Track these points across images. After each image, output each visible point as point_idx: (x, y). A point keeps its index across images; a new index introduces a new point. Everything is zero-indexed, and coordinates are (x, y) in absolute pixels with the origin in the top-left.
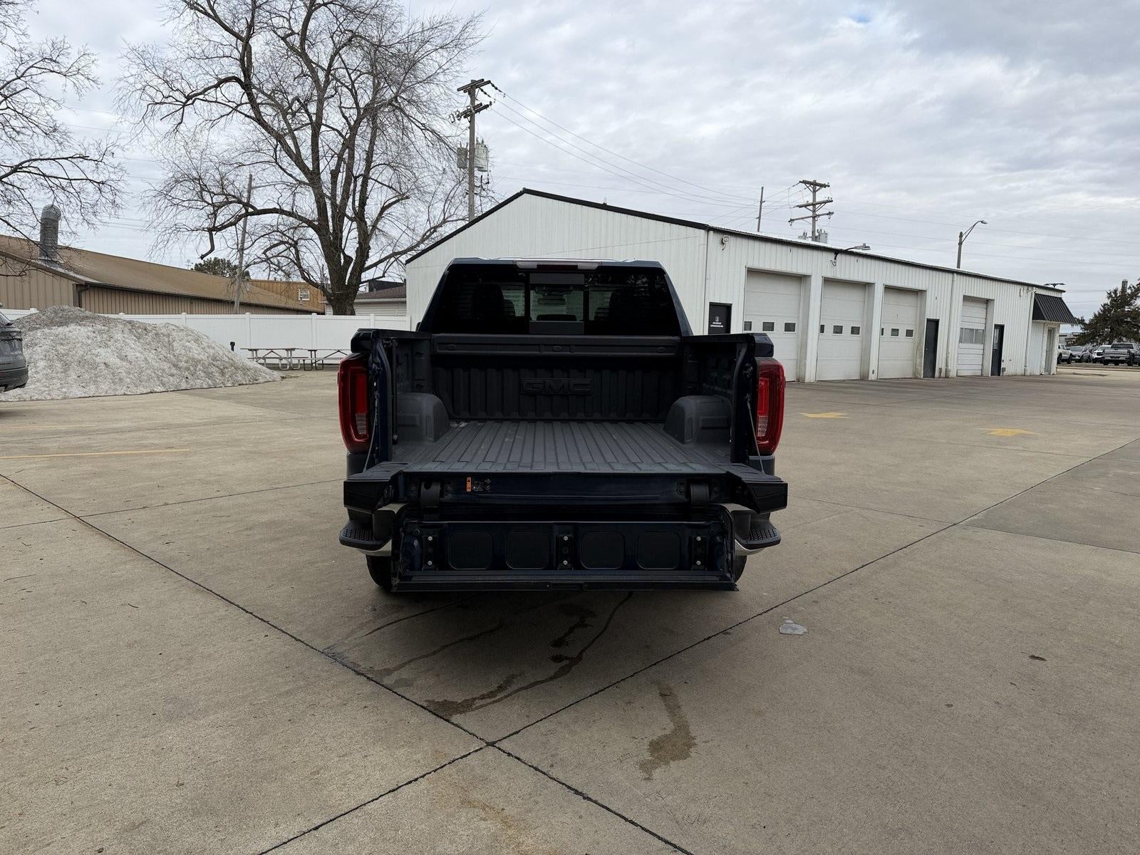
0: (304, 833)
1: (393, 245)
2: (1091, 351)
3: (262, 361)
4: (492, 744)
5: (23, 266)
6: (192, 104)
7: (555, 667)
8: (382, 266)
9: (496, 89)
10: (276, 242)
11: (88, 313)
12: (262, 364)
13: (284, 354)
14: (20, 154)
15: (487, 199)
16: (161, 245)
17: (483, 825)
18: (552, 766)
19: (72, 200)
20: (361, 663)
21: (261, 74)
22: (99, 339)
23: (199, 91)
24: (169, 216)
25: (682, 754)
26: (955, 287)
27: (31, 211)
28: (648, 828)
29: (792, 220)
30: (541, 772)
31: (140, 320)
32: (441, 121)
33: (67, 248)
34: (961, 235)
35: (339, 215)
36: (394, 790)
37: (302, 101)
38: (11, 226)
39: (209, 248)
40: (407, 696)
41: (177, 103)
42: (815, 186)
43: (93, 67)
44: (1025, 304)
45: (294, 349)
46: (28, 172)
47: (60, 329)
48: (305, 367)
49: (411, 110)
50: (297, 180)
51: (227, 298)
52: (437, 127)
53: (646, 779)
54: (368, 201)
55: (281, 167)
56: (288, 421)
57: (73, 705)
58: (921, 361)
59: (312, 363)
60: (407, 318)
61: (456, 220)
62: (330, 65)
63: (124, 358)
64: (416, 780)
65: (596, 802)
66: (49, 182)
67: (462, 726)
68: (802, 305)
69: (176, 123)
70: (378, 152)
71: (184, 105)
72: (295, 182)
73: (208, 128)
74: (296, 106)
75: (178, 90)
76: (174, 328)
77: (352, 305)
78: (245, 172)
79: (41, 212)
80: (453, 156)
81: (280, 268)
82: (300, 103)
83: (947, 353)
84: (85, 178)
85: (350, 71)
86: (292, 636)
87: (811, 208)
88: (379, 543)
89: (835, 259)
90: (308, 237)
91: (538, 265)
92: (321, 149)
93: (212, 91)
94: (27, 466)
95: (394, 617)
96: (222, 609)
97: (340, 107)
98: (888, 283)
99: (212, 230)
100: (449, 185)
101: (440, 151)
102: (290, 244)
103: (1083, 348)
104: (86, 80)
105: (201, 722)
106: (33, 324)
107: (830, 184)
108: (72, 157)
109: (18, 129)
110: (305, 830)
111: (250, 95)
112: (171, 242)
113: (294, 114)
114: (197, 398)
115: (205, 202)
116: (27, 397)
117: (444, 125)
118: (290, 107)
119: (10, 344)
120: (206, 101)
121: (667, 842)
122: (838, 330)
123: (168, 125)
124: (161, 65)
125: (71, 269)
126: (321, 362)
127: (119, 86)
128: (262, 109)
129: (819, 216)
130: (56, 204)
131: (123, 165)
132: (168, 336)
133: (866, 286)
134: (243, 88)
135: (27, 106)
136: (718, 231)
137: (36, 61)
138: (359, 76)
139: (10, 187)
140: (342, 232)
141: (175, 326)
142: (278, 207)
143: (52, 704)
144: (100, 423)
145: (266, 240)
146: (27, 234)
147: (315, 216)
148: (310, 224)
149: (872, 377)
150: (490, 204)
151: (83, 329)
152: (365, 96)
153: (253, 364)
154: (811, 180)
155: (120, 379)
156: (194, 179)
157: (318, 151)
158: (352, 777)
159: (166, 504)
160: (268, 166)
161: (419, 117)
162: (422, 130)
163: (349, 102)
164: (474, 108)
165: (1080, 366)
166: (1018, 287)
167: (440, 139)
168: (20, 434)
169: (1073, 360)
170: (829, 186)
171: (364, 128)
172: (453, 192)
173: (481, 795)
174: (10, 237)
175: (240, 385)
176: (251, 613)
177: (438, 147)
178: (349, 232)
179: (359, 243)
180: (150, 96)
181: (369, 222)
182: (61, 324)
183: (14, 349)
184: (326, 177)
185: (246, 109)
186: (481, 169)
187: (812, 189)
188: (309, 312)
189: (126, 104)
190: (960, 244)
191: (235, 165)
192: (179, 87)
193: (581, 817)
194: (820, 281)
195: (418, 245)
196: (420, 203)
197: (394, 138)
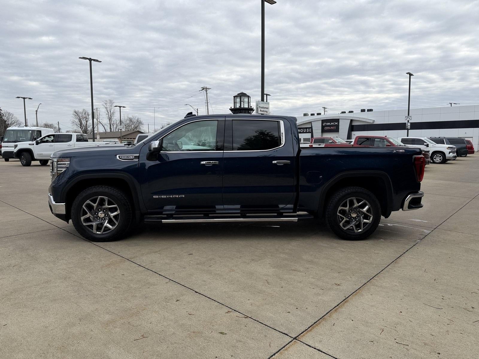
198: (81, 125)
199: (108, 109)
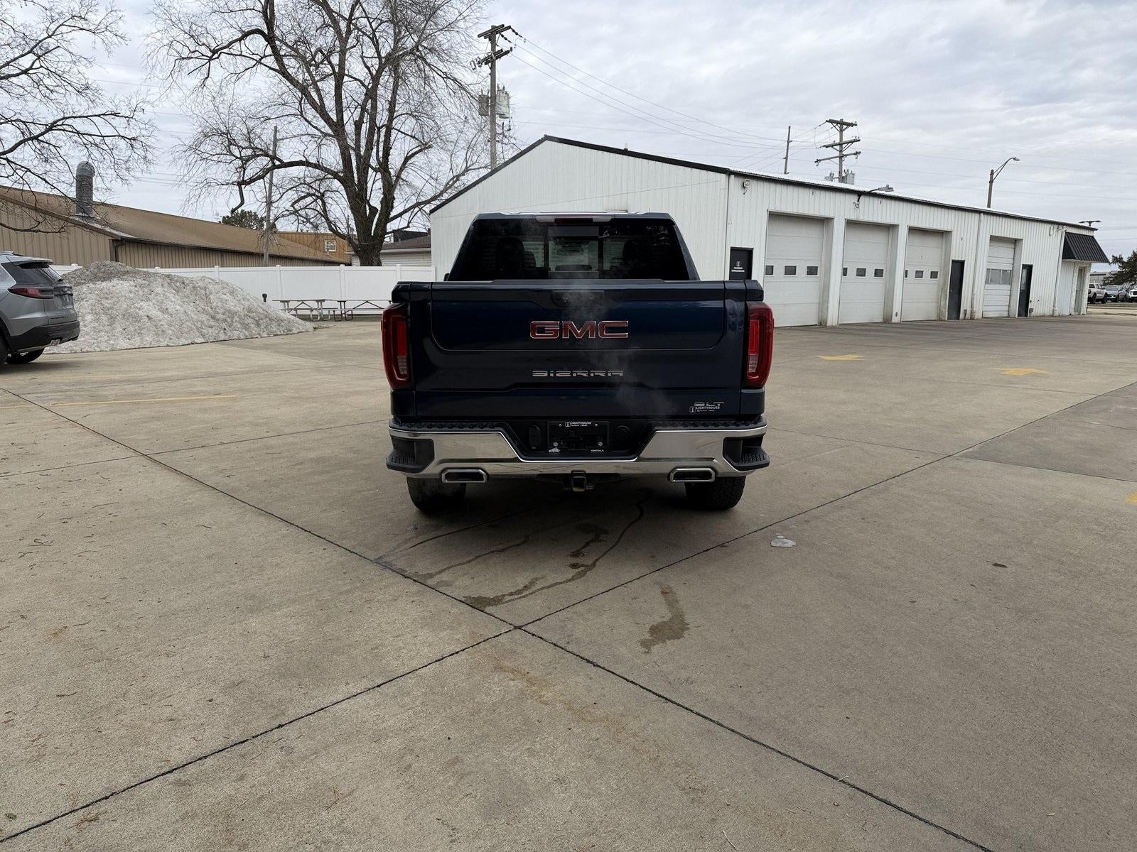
0: (370, 689)
1: (416, 195)
2: (1127, 291)
3: (294, 312)
4: (520, 628)
5: (62, 222)
6: (218, 58)
7: (572, 572)
8: (406, 216)
9: (517, 34)
10: (303, 195)
11: (129, 268)
12: (294, 315)
13: (314, 305)
14: (55, 113)
15: (509, 146)
16: (193, 200)
17: (512, 683)
18: (568, 643)
19: (106, 157)
20: (407, 569)
21: (284, 25)
22: (141, 293)
23: (225, 45)
24: (199, 171)
25: (677, 635)
26: (981, 228)
27: (67, 168)
28: (645, 686)
29: (818, 161)
30: (560, 647)
31: (178, 274)
32: (462, 69)
33: (103, 204)
34: (992, 173)
35: (364, 166)
36: (439, 660)
37: (325, 53)
38: (48, 183)
39: (239, 201)
40: (448, 593)
41: (203, 57)
42: (842, 125)
43: (120, 23)
44: (1055, 243)
45: (324, 300)
46: (64, 130)
47: (104, 284)
48: (336, 318)
49: (431, 59)
50: (322, 132)
51: (258, 251)
52: (458, 76)
53: (645, 653)
54: (391, 151)
55: (306, 120)
56: (325, 369)
57: (170, 601)
58: (945, 303)
59: (342, 314)
60: (432, 268)
61: (478, 169)
62: (351, 14)
63: (165, 311)
64: (457, 653)
65: (603, 668)
66: (83, 139)
67: (494, 614)
68: (824, 249)
69: (203, 77)
70: (401, 101)
71: (210, 59)
72: (320, 134)
73: (233, 81)
74: (319, 57)
75: (204, 44)
76: (210, 281)
77: (378, 256)
78: (270, 125)
79: (76, 169)
80: (475, 104)
81: (308, 220)
82: (323, 54)
83: (973, 294)
84: (117, 134)
85: (371, 20)
86: (347, 550)
87: (838, 147)
88: (420, 467)
89: (858, 201)
90: (334, 189)
91: (556, 219)
92: (344, 101)
93: (237, 44)
94: (92, 412)
95: (434, 534)
96: (285, 529)
97: (362, 57)
98: (912, 225)
99: (241, 183)
100: (470, 133)
101: (462, 100)
102: (317, 196)
103: (1119, 287)
104: (114, 37)
105: (277, 613)
106: (80, 279)
107: (858, 123)
108: (104, 114)
109: (52, 88)
110: (370, 687)
111: (274, 48)
112: (202, 197)
113: (317, 66)
114: (236, 348)
115: (234, 156)
116: (77, 349)
117: (465, 73)
118: (313, 59)
119: (62, 299)
120: (231, 54)
121: (660, 696)
122: (861, 272)
123: (195, 80)
124: (187, 21)
125: (107, 224)
126: (350, 313)
127: (146, 42)
128: (286, 61)
129: (846, 155)
130: (90, 161)
131: (154, 121)
132: (205, 289)
133: (890, 228)
134: (266, 40)
135: (59, 65)
136: (738, 174)
137: (66, 19)
138: (379, 25)
139: (46, 145)
140: (366, 183)
141: (211, 279)
142: (304, 160)
143: (153, 601)
144: (150, 373)
145: (294, 192)
146: (64, 191)
147: (340, 167)
148: (335, 175)
149: (895, 319)
150: (511, 150)
151: (125, 284)
152: (386, 45)
153: (287, 315)
154: (838, 119)
155: (163, 331)
156: (222, 134)
157: (342, 102)
158: (405, 651)
159: (222, 444)
160: (293, 119)
161: (441, 65)
162: (443, 78)
163: (371, 51)
164: (495, 54)
165: (1115, 306)
166: (1048, 226)
167: (462, 87)
168: (78, 383)
169: (1109, 299)
170: (856, 125)
171: (386, 78)
172: (475, 139)
173: (511, 663)
174: (48, 195)
175: (275, 335)
176: (310, 532)
177: (460, 95)
178: (374, 183)
179: (384, 193)
180: (176, 51)
181: (393, 173)
182: (104, 279)
183: (65, 304)
184: (350, 128)
185: (270, 61)
186: (502, 116)
187: (839, 129)
188: (338, 264)
189: (154, 60)
190: (991, 182)
191: (262, 119)
192: (205, 42)
193: (591, 678)
194: (843, 224)
195: (441, 194)
196: (442, 152)
197: (416, 87)
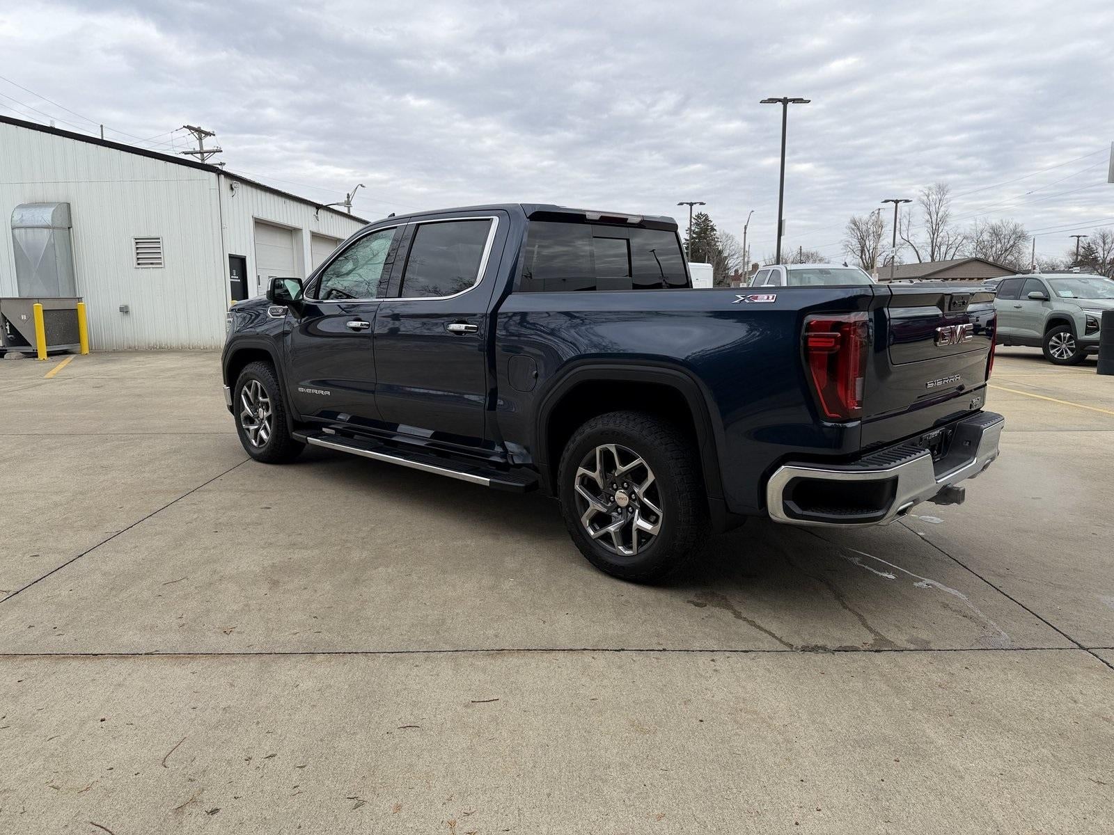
4: (1085, 648)
34: (348, 196)
42: (200, 132)
68: (296, 260)
89: (317, 214)
91: (602, 217)
136: (228, 176)
154: (195, 126)
170: (214, 135)
187: (197, 137)
194: (309, 235)
198: (862, 251)
199: (933, 209)
